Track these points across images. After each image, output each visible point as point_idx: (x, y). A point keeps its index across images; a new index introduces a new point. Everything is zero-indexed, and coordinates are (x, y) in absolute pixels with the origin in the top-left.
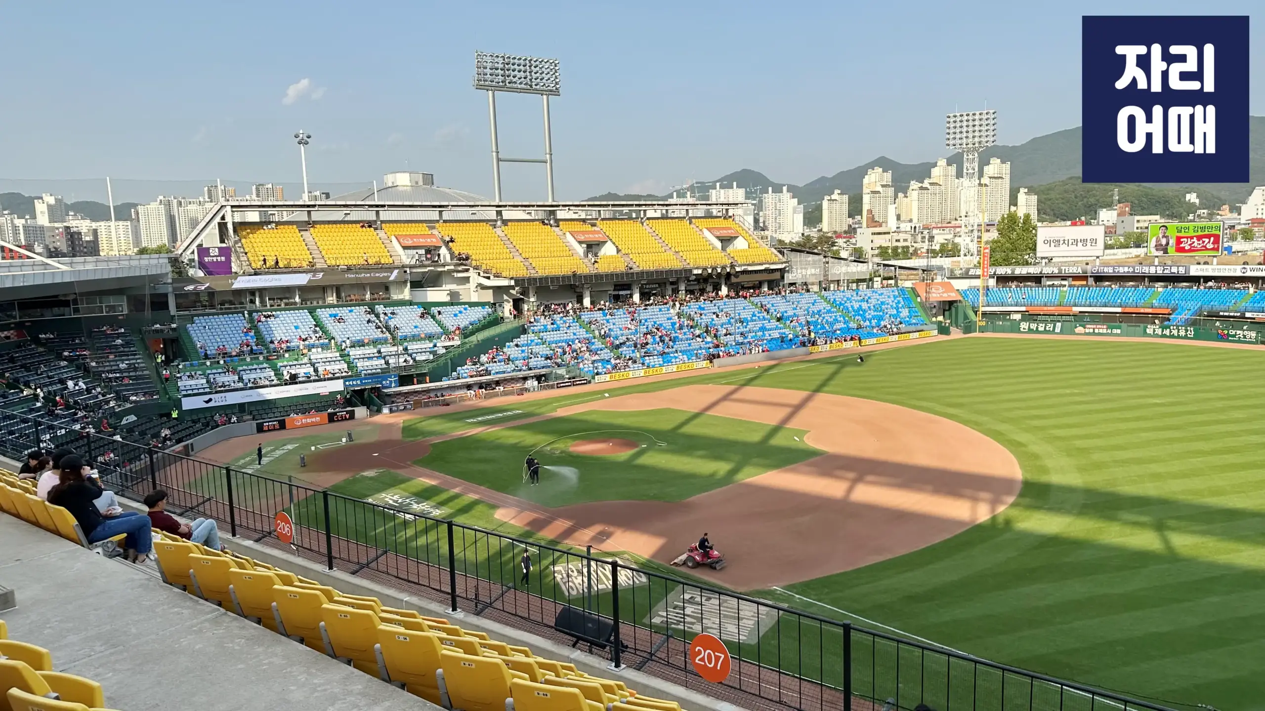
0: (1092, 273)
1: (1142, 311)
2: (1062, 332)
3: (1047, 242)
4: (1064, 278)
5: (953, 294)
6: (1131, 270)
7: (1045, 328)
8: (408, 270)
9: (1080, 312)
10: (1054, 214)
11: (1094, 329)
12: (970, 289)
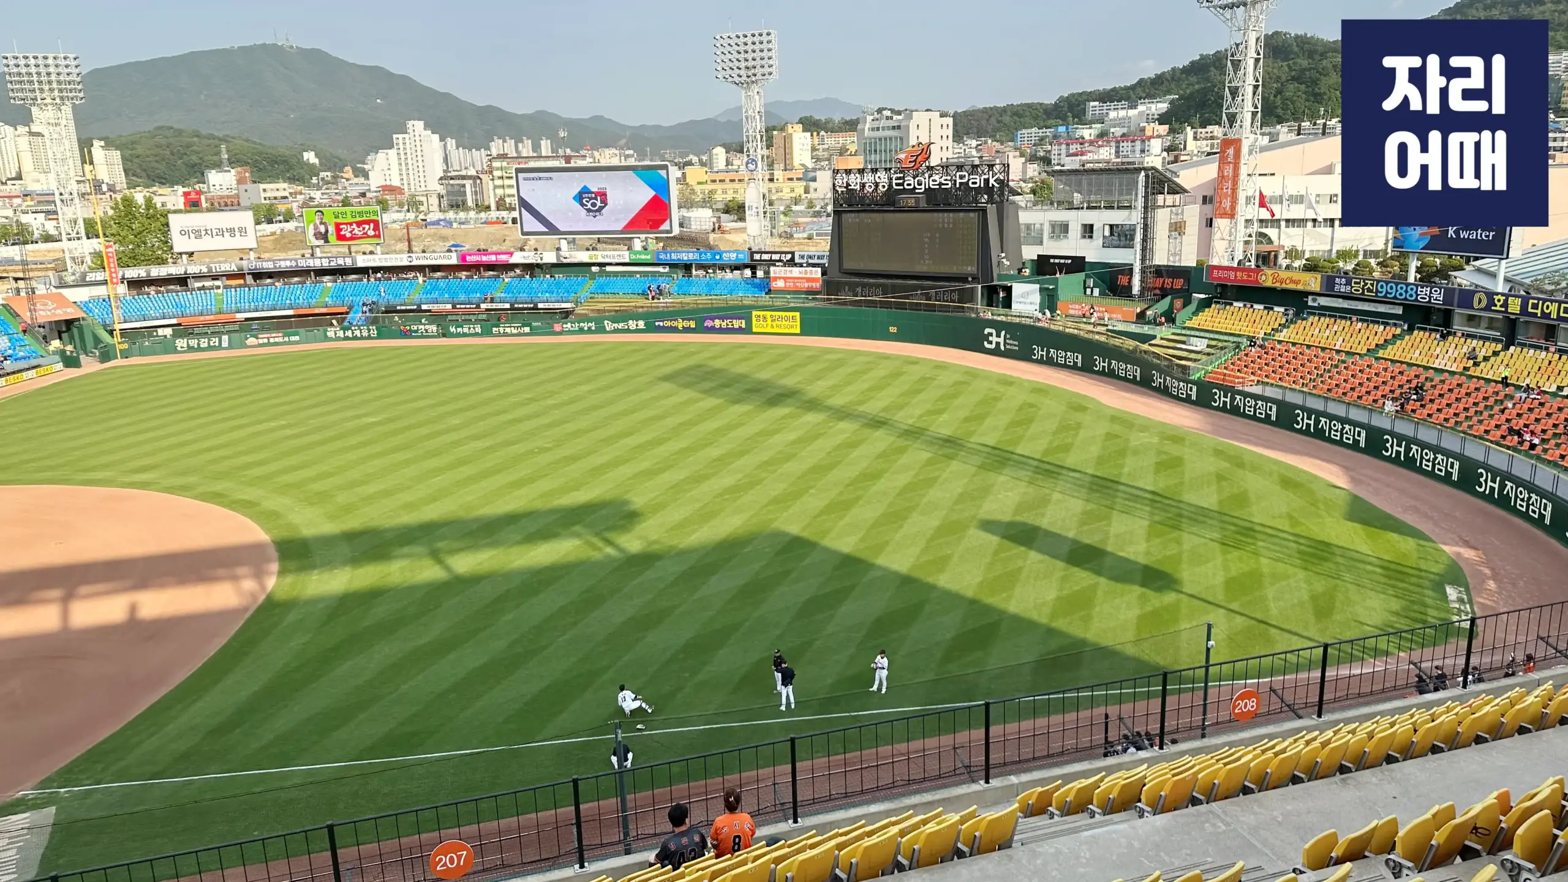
0: (250, 270)
1: (317, 311)
2: (231, 347)
3: (183, 233)
4: (215, 278)
5: (69, 310)
6: (294, 264)
7: (209, 343)
9: (247, 319)
10: (148, 176)
11: (268, 338)
12: (93, 299)
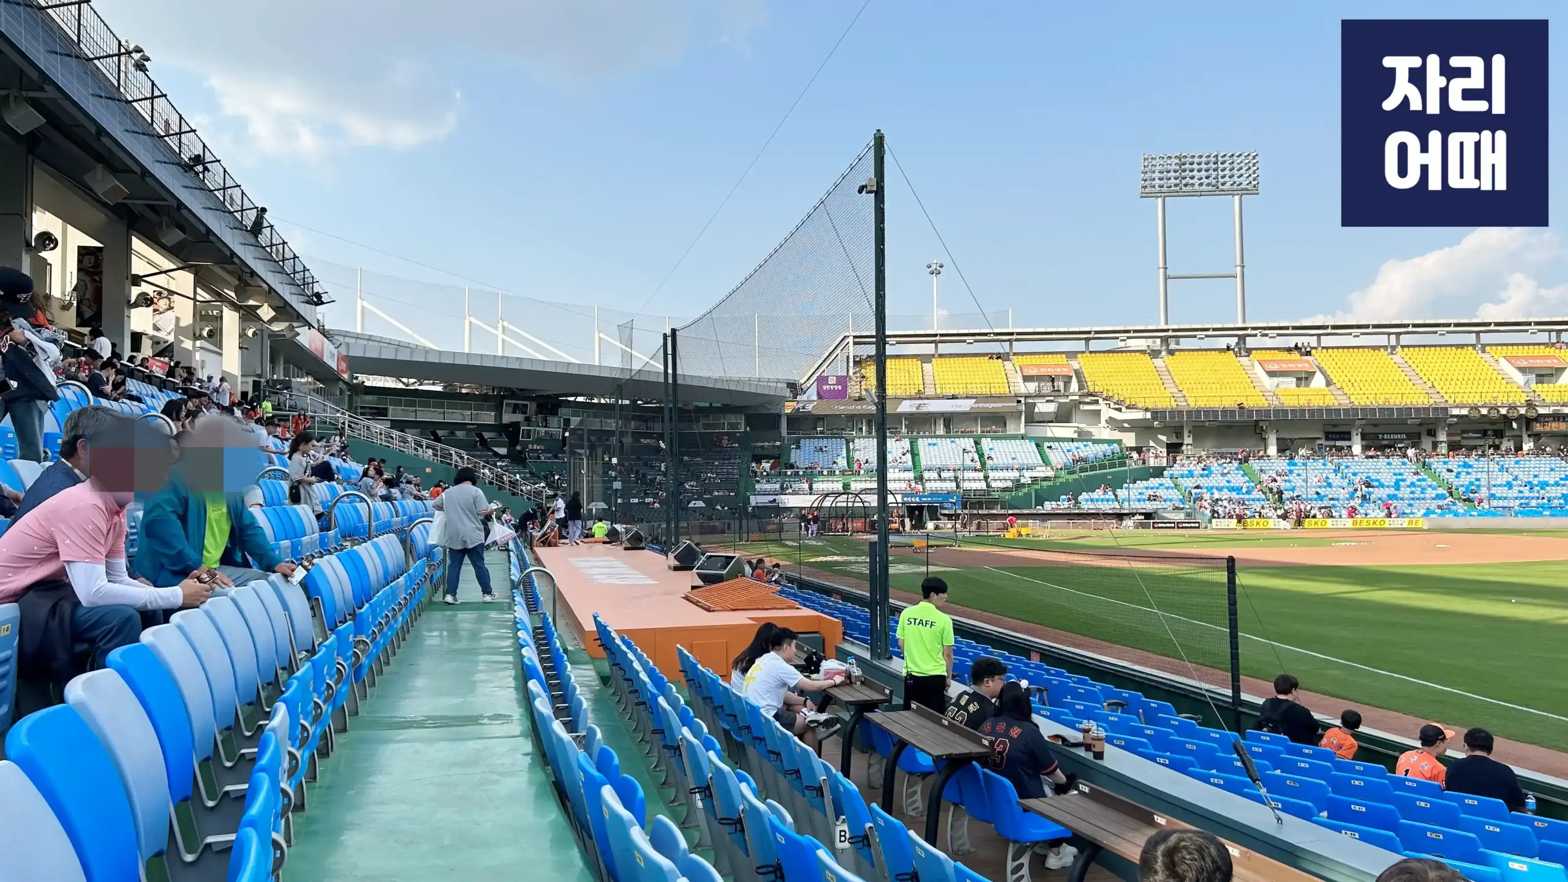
8: (1023, 400)
